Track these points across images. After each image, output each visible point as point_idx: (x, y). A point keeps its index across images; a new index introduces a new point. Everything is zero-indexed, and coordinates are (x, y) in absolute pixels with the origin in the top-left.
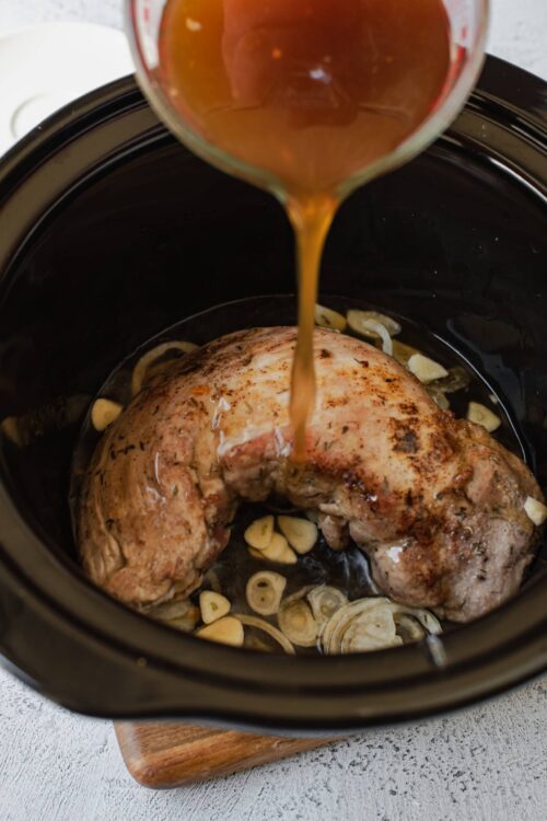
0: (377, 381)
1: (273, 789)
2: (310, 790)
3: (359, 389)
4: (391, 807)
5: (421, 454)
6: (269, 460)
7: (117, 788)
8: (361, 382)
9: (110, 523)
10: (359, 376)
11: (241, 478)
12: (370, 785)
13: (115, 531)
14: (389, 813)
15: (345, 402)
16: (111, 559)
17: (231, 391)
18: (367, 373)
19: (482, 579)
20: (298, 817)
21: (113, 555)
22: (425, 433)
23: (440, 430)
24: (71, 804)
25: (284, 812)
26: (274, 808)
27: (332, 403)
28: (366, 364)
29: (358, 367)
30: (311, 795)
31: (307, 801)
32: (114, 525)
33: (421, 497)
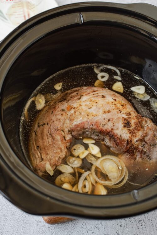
0: (119, 105)
1: (85, 224)
2: (96, 225)
3: (113, 108)
4: (120, 230)
5: (131, 129)
6: (85, 129)
7: (40, 223)
8: (114, 106)
9: (38, 147)
10: (113, 104)
11: (77, 134)
12: (114, 223)
13: (39, 150)
14: (119, 232)
15: (109, 112)
16: (38, 158)
17: (75, 108)
18: (116, 103)
20: (93, 233)
21: (38, 157)
22: (133, 122)
23: (137, 121)
24: (26, 228)
25: (89, 232)
26: (86, 230)
27: (105, 112)
28: (115, 100)
29: (113, 101)
30: (97, 226)
31: (95, 228)
32: (39, 148)
33: (131, 141)
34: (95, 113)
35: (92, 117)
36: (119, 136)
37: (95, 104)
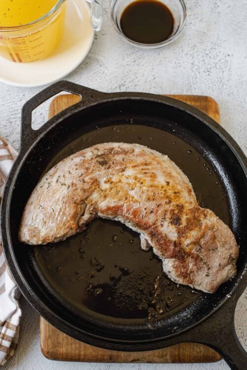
0: (170, 193)
3: (162, 195)
5: (181, 226)
8: (163, 192)
10: (163, 189)
18: (167, 188)
19: (207, 275)
22: (184, 218)
23: (192, 216)
27: (149, 199)
28: (168, 183)
29: (165, 184)
33: (180, 244)
34: (136, 197)
35: (131, 202)
36: (164, 235)
37: (138, 185)
